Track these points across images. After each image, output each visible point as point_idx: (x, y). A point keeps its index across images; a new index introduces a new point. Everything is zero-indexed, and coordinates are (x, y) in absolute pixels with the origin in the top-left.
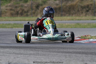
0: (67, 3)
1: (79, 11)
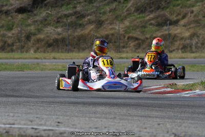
0: (74, 32)
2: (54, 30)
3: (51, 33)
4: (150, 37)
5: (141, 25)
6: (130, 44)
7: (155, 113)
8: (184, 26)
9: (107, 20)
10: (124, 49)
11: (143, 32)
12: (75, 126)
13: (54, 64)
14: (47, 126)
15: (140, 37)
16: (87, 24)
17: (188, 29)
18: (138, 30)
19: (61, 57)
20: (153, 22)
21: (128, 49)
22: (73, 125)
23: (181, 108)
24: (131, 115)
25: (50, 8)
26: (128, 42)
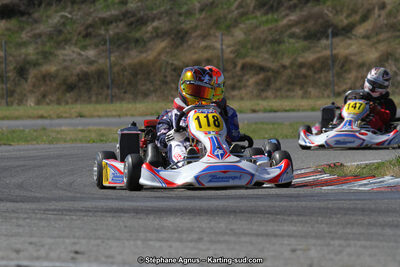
0: (123, 58)
1: (166, 83)
2: (80, 54)
3: (72, 61)
4: (292, 64)
5: (270, 38)
6: (247, 81)
7: (288, 228)
8: (367, 37)
9: (195, 28)
10: (235, 93)
11: (274, 54)
12: (110, 260)
13: (80, 128)
14: (52, 260)
15: (269, 65)
16: (152, 39)
17: (373, 45)
18: (263, 49)
19: (96, 114)
20: (296, 30)
21: (243, 92)
22: (107, 257)
23: (345, 214)
24: (235, 234)
25: (69, 4)
26: (244, 75)
